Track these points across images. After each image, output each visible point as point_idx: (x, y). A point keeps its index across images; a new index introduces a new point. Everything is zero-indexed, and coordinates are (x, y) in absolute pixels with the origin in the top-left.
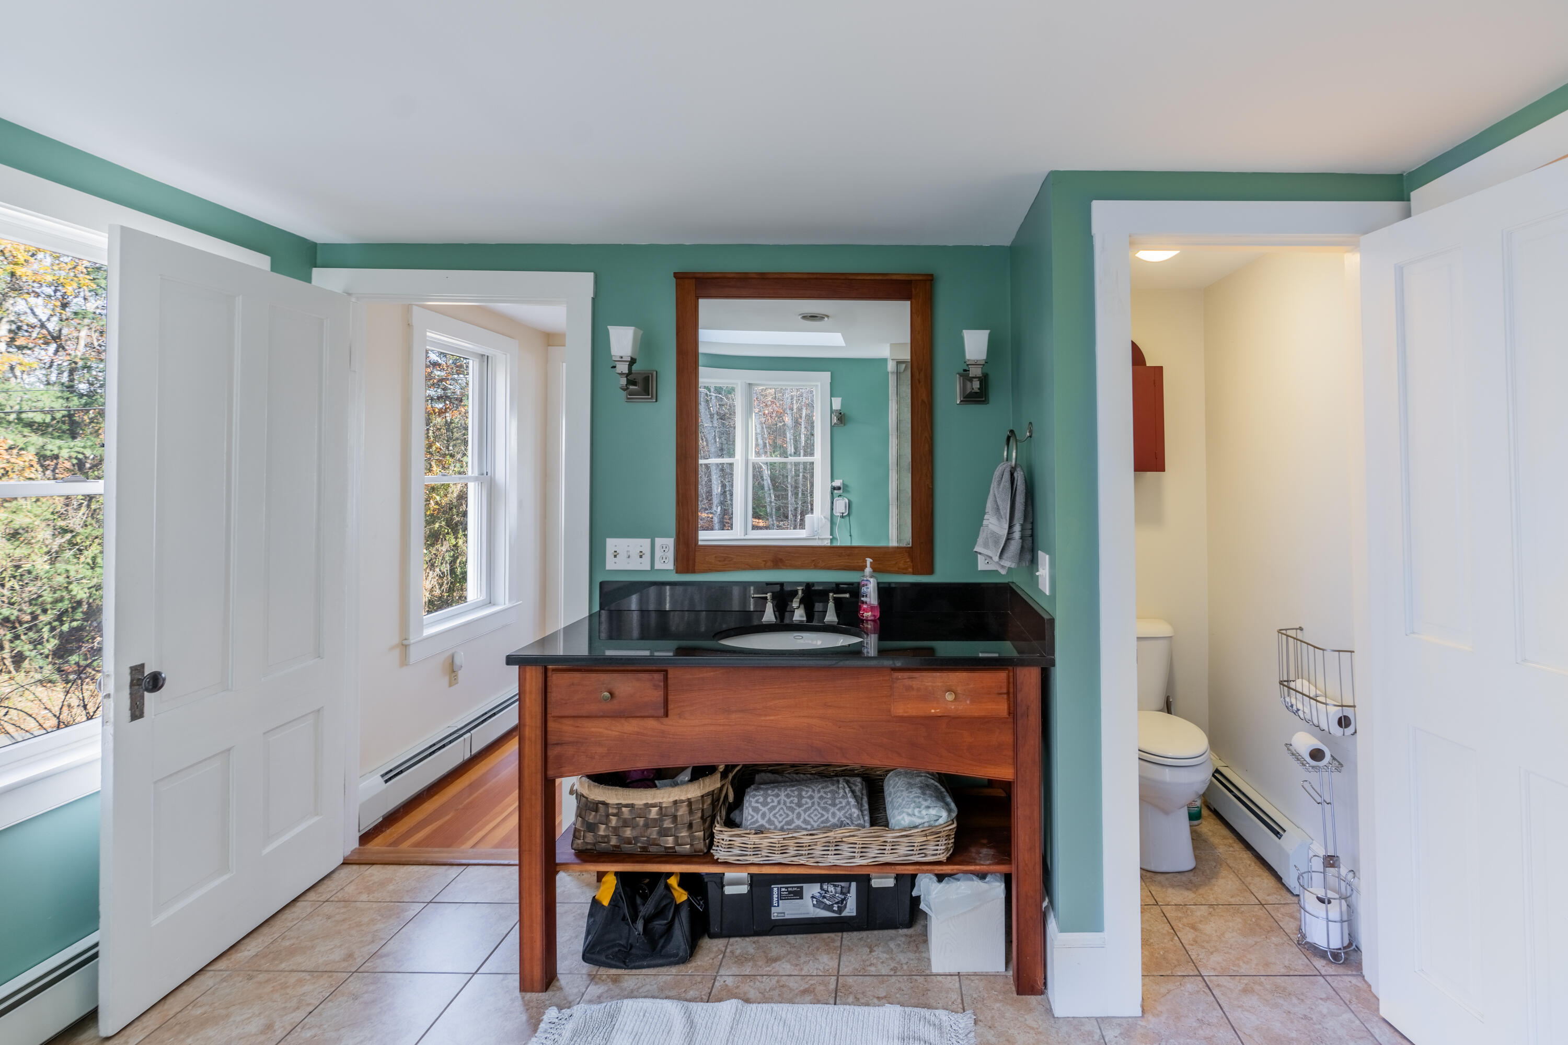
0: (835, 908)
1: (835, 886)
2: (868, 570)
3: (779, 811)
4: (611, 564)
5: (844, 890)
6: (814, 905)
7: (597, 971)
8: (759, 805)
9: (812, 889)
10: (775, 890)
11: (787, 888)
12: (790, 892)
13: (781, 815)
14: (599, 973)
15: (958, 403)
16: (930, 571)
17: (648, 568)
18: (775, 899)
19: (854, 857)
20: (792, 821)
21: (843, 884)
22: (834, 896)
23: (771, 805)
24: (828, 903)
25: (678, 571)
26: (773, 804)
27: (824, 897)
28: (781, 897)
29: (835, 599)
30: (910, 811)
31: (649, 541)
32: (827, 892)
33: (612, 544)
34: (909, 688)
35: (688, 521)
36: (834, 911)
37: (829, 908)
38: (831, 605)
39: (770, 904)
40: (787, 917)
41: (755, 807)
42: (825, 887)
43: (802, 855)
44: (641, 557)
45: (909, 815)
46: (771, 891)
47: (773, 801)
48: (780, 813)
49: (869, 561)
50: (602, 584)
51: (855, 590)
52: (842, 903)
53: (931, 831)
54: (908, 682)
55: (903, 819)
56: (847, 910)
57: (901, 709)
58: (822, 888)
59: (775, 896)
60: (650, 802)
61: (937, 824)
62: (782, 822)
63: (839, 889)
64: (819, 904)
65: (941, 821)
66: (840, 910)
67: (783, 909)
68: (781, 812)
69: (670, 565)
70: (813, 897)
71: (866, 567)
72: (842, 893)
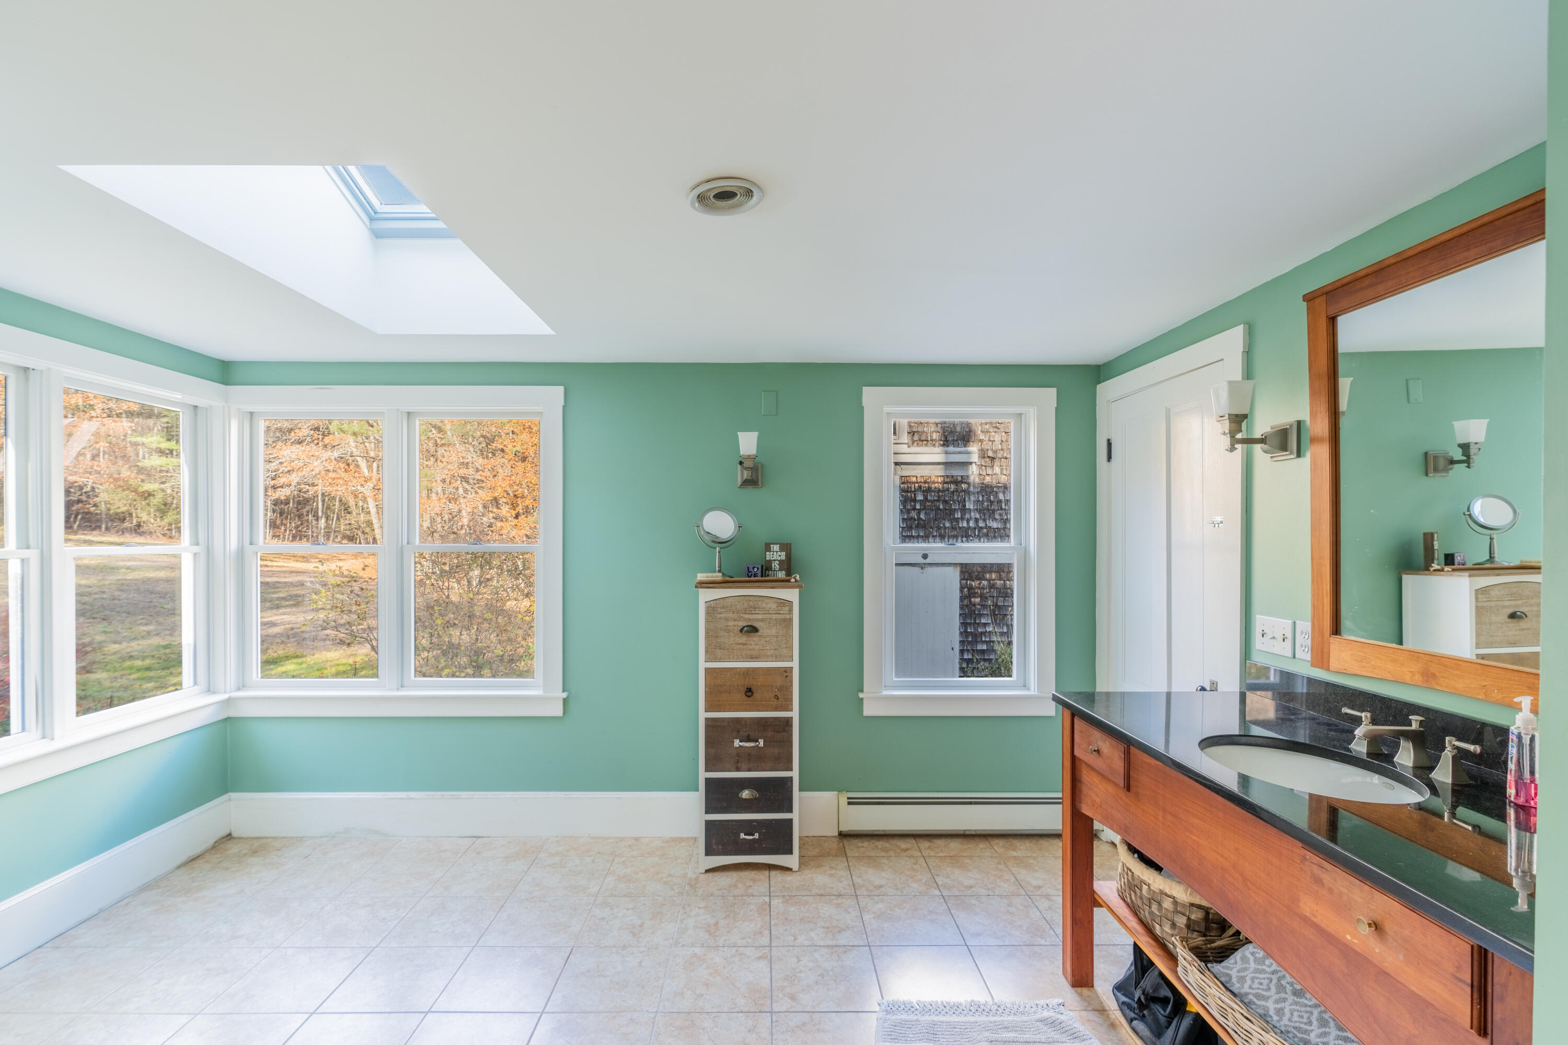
3: (1264, 979)
7: (1116, 1010)
8: (1251, 958)
13: (1261, 984)
14: (1115, 1012)
20: (1266, 999)
23: (1264, 967)
26: (1267, 969)
41: (1246, 957)
47: (1269, 966)
48: (1262, 981)
62: (1253, 989)
68: (1265, 982)
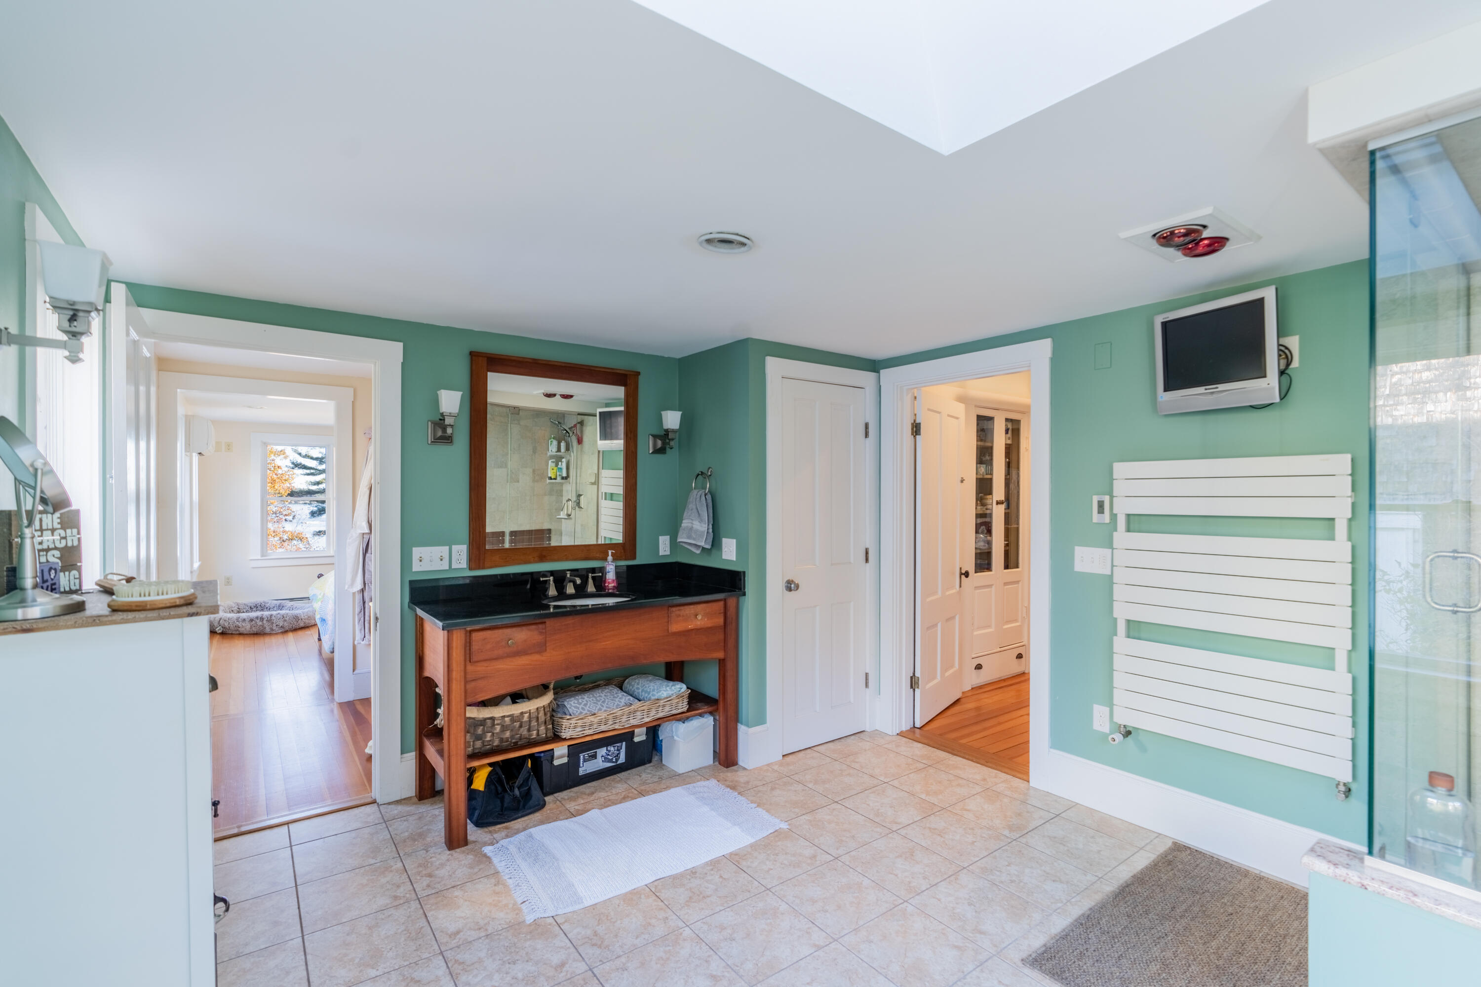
0: (614, 760)
1: (614, 747)
2: (610, 558)
4: (416, 567)
5: (619, 748)
6: (603, 761)
9: (602, 752)
10: (582, 757)
11: (588, 754)
12: (589, 756)
15: (650, 452)
16: (634, 558)
17: (448, 568)
18: (581, 763)
19: (643, 718)
21: (618, 745)
22: (613, 753)
24: (610, 758)
25: (471, 569)
27: (608, 755)
28: (585, 761)
29: (593, 578)
30: (664, 689)
31: (447, 548)
32: (609, 751)
33: (417, 552)
34: (679, 616)
35: (480, 532)
36: (613, 762)
37: (611, 761)
38: (590, 581)
39: (579, 766)
40: (588, 772)
42: (609, 748)
43: (616, 723)
44: (441, 560)
45: (665, 691)
46: (579, 757)
49: (610, 552)
50: (411, 582)
51: (602, 570)
52: (617, 756)
53: (680, 696)
54: (678, 613)
55: (663, 694)
56: (620, 759)
57: (675, 627)
58: (607, 750)
59: (582, 761)
60: (524, 711)
61: (681, 692)
63: (616, 748)
64: (606, 760)
65: (683, 690)
66: (617, 760)
67: (586, 768)
69: (464, 564)
70: (602, 756)
71: (608, 555)
72: (618, 750)
